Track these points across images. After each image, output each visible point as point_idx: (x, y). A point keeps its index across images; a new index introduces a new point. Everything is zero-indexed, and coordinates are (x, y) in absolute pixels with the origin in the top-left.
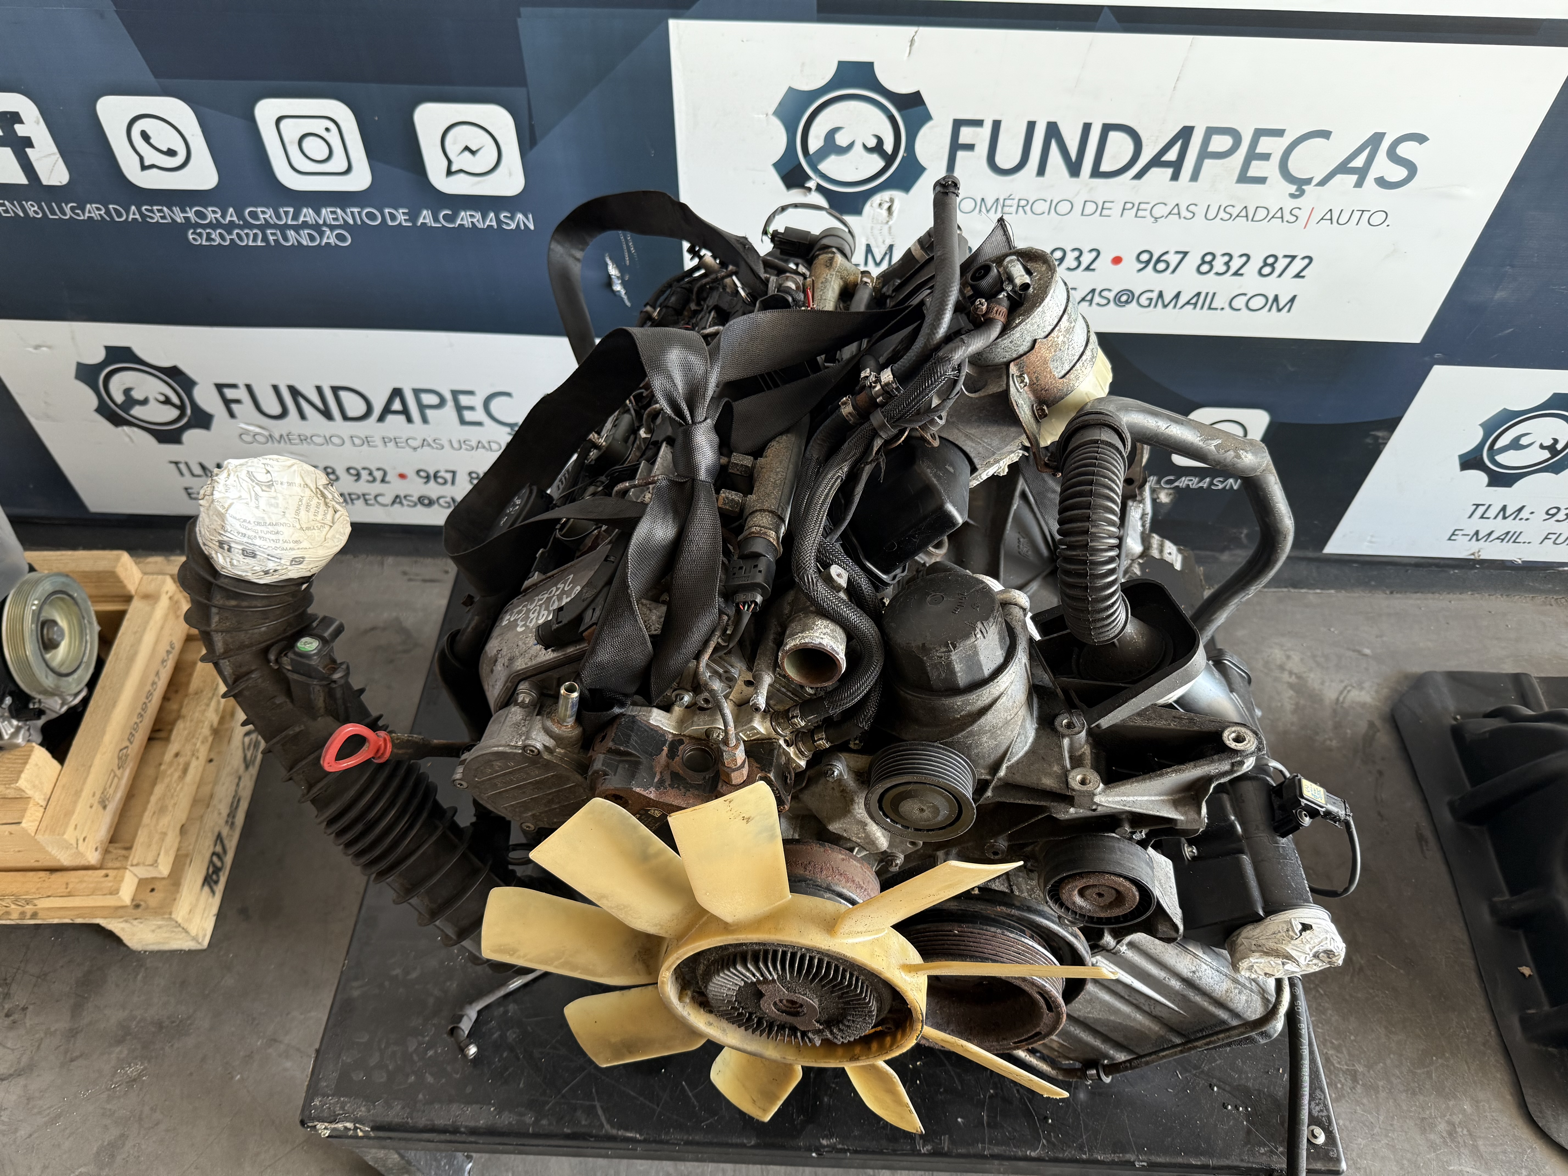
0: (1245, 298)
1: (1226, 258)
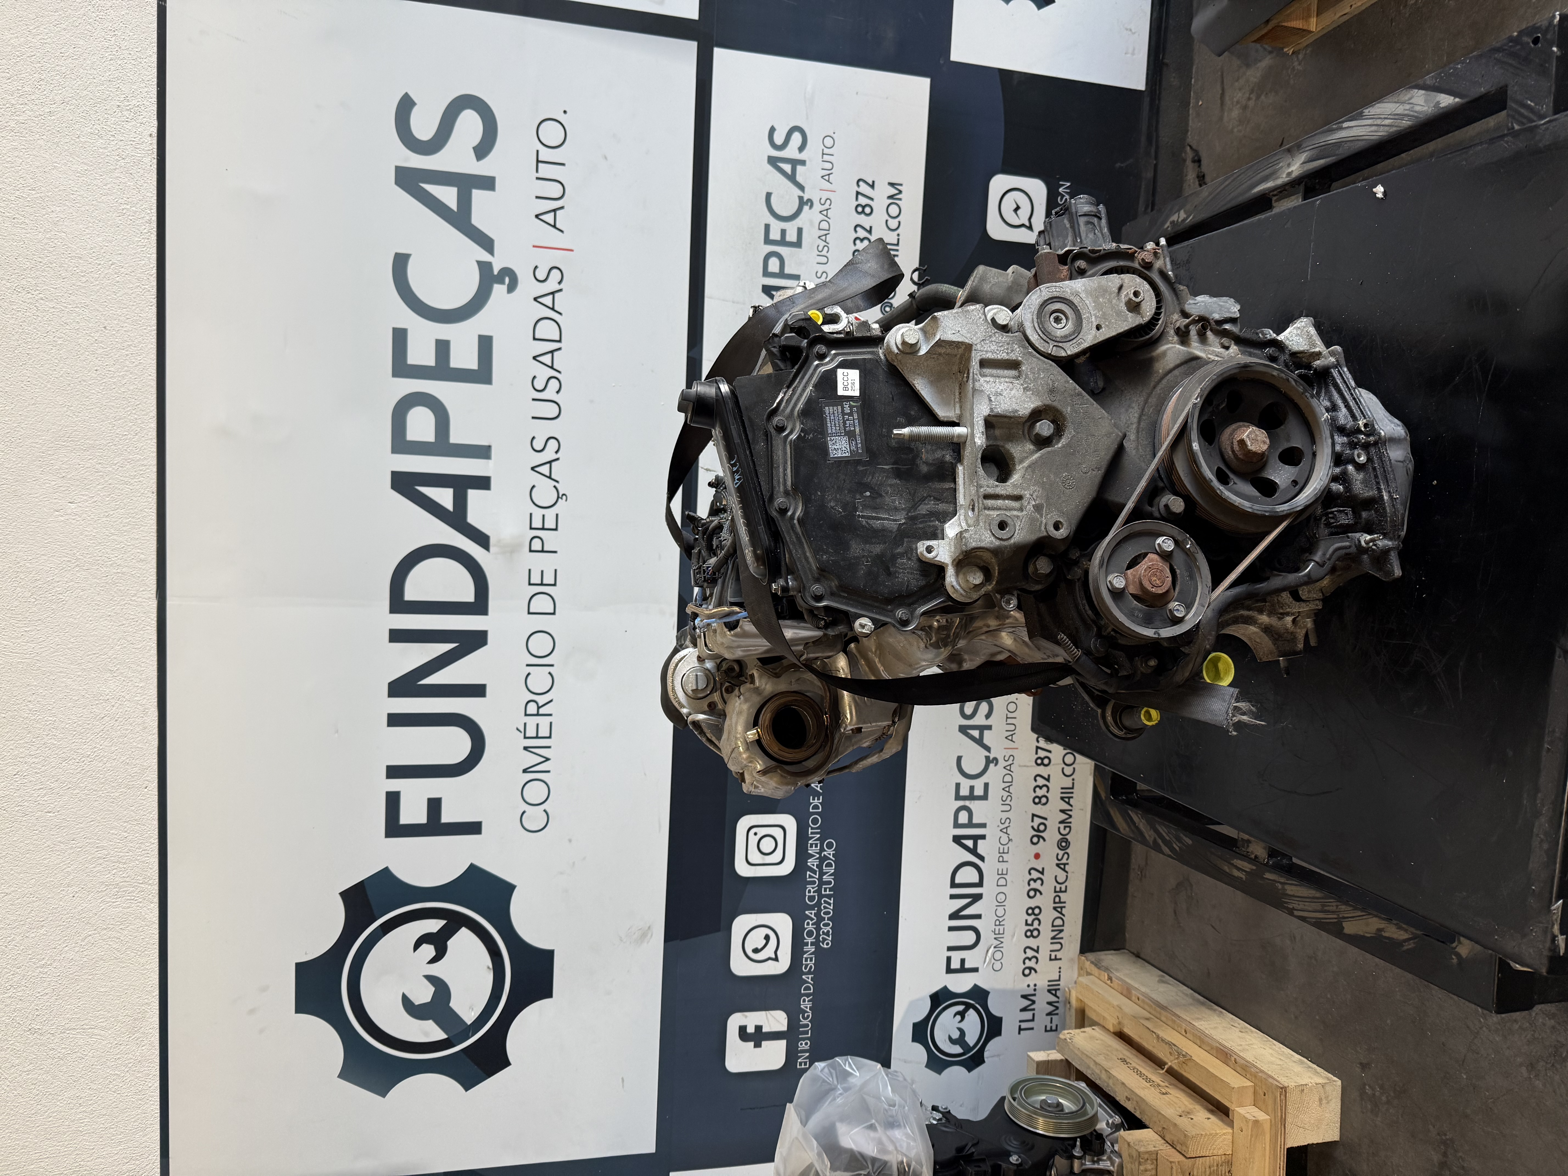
0: (890, 221)
1: (858, 242)
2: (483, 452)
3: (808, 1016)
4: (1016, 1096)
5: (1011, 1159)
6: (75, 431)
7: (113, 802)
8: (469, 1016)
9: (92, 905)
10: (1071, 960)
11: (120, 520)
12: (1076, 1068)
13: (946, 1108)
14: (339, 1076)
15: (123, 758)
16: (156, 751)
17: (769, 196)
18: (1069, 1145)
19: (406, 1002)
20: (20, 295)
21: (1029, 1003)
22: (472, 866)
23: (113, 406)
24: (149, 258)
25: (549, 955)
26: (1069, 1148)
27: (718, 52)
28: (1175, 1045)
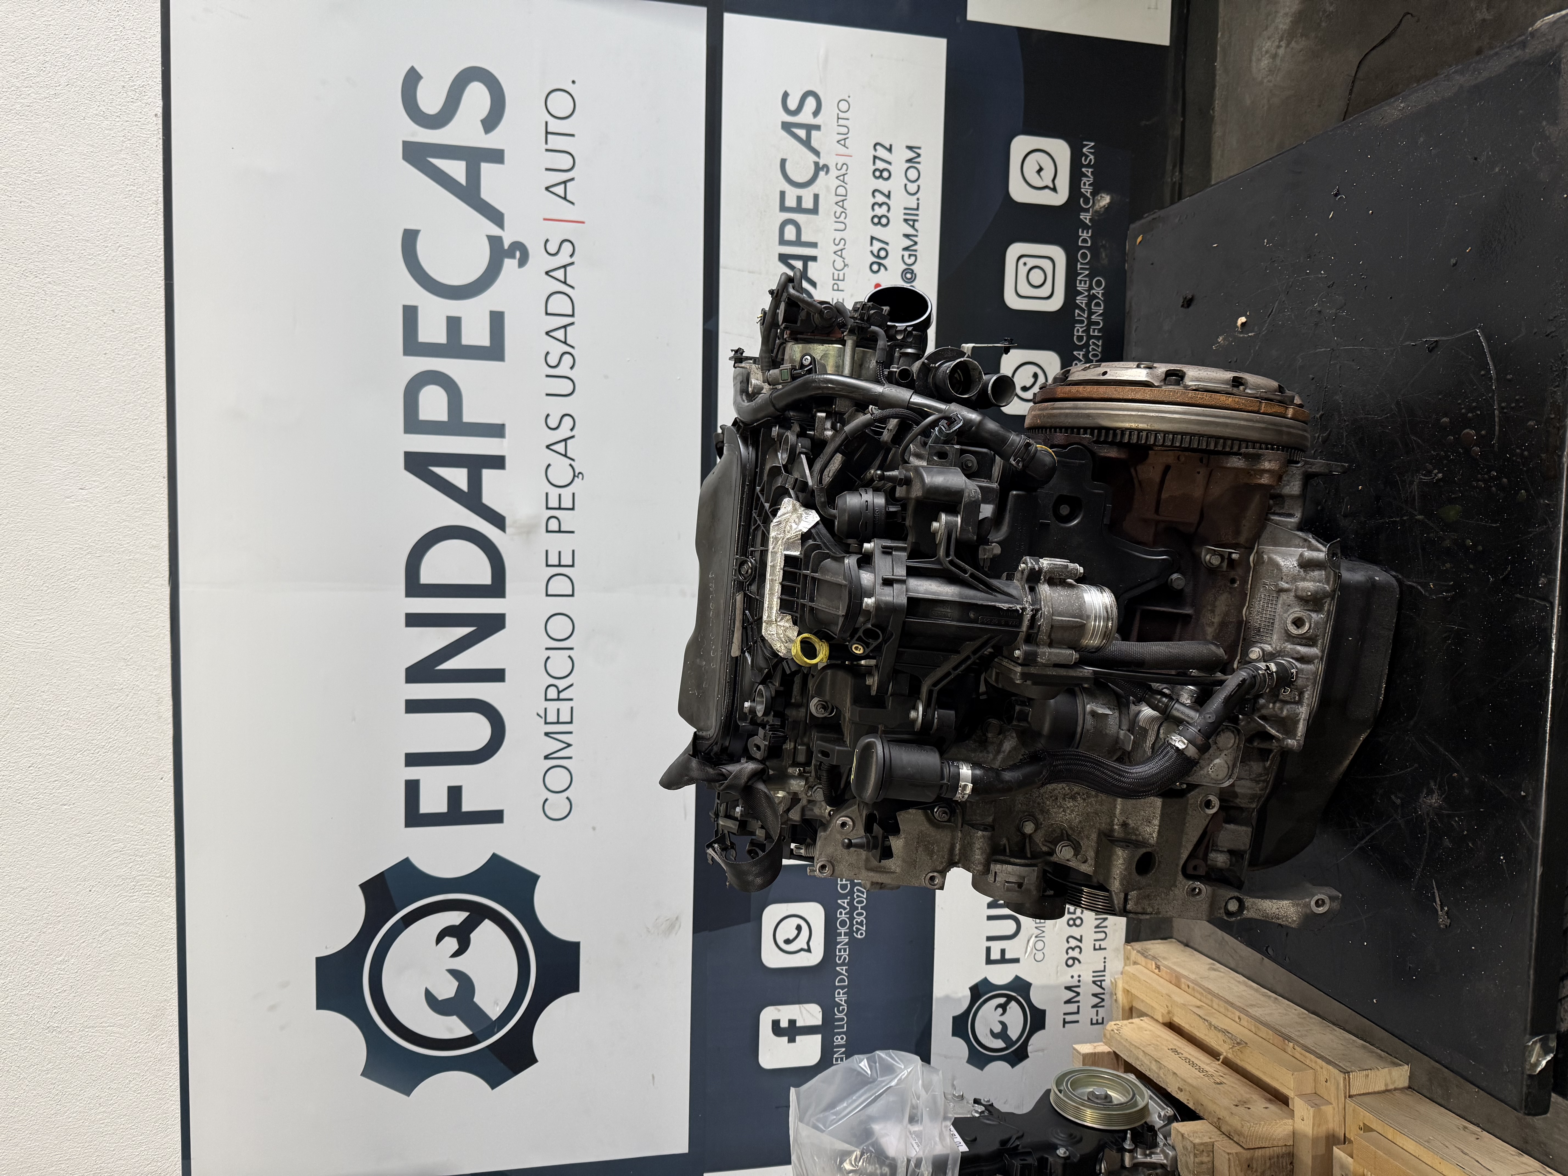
0: (909, 185)
1: (876, 207)
2: (497, 431)
3: (843, 1010)
4: (1062, 1088)
5: (1058, 1152)
6: (86, 416)
7: (128, 794)
8: (494, 1012)
9: (109, 899)
10: (1117, 950)
11: (131, 506)
12: (1125, 1060)
13: (989, 1101)
14: (363, 1074)
15: (138, 749)
16: (171, 741)
17: (783, 162)
18: (1119, 1137)
19: (430, 997)
20: (28, 279)
21: (1074, 994)
22: (494, 856)
23: (123, 390)
24: (157, 240)
25: (574, 947)
26: (1120, 1140)
27: (728, 18)
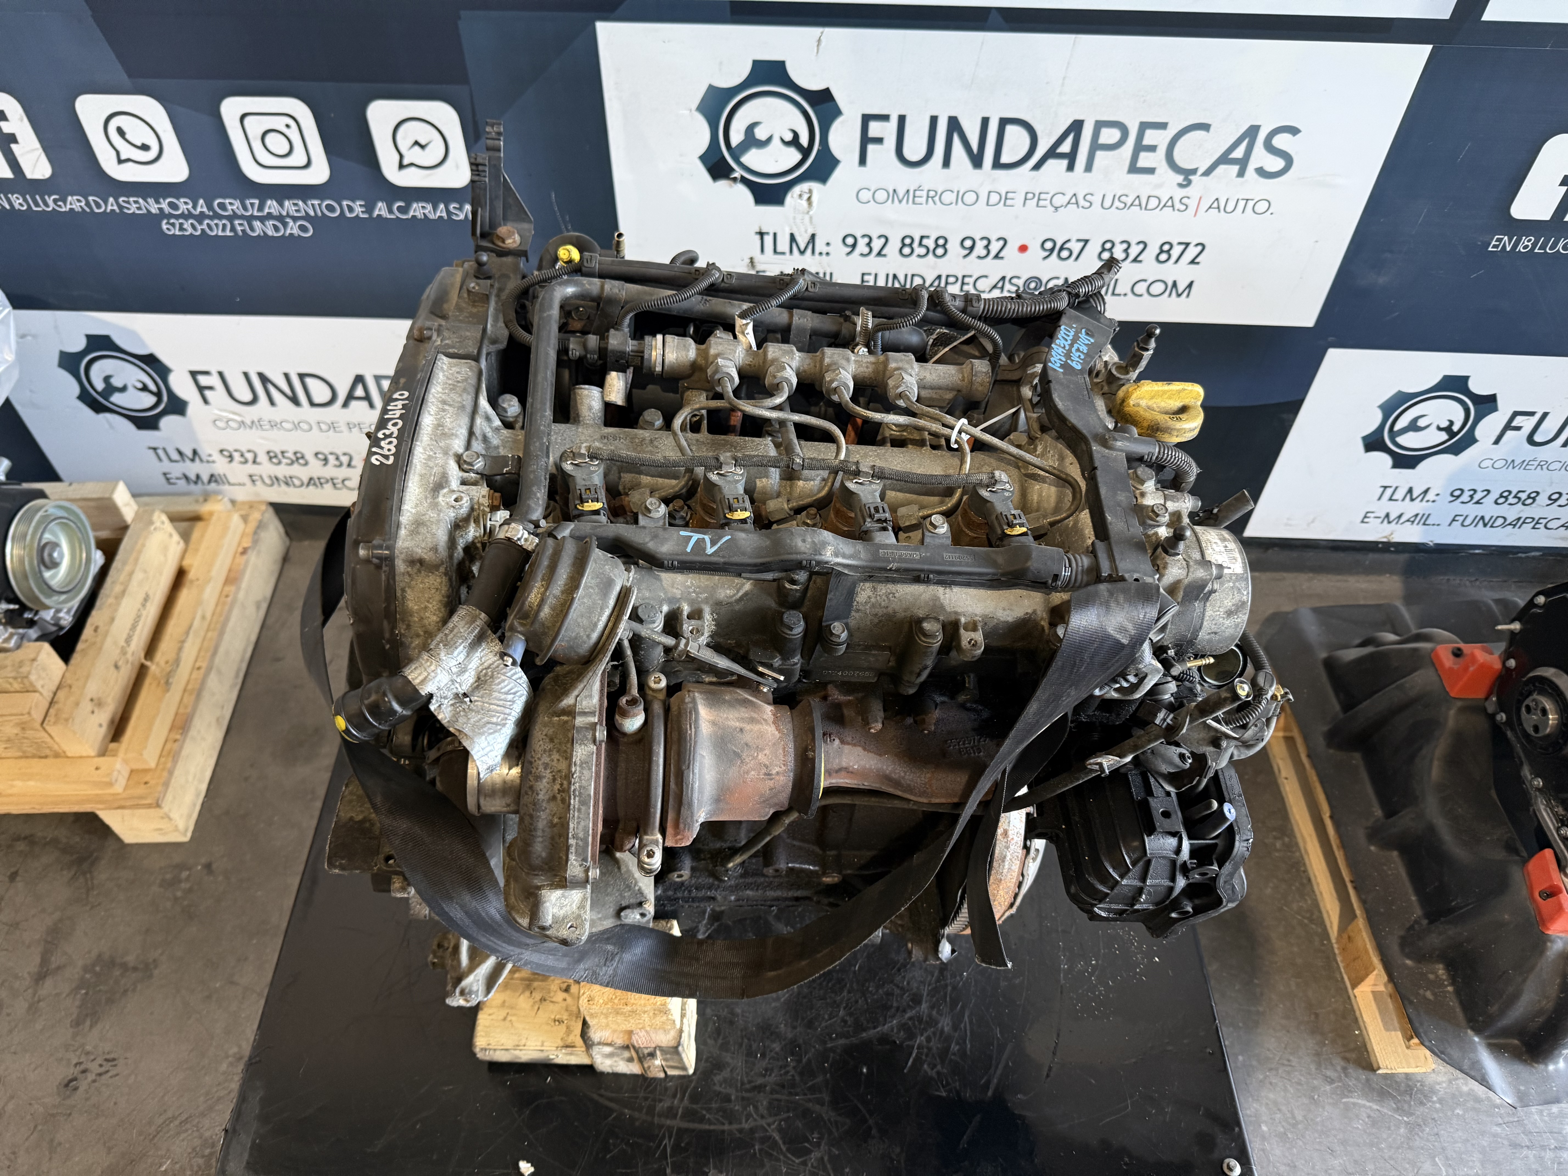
0: (1146, 284)
1: (1125, 246)
3: (60, 206)
10: (258, 495)
17: (1206, 127)
21: (191, 457)
27: (1424, 52)
28: (178, 666)
